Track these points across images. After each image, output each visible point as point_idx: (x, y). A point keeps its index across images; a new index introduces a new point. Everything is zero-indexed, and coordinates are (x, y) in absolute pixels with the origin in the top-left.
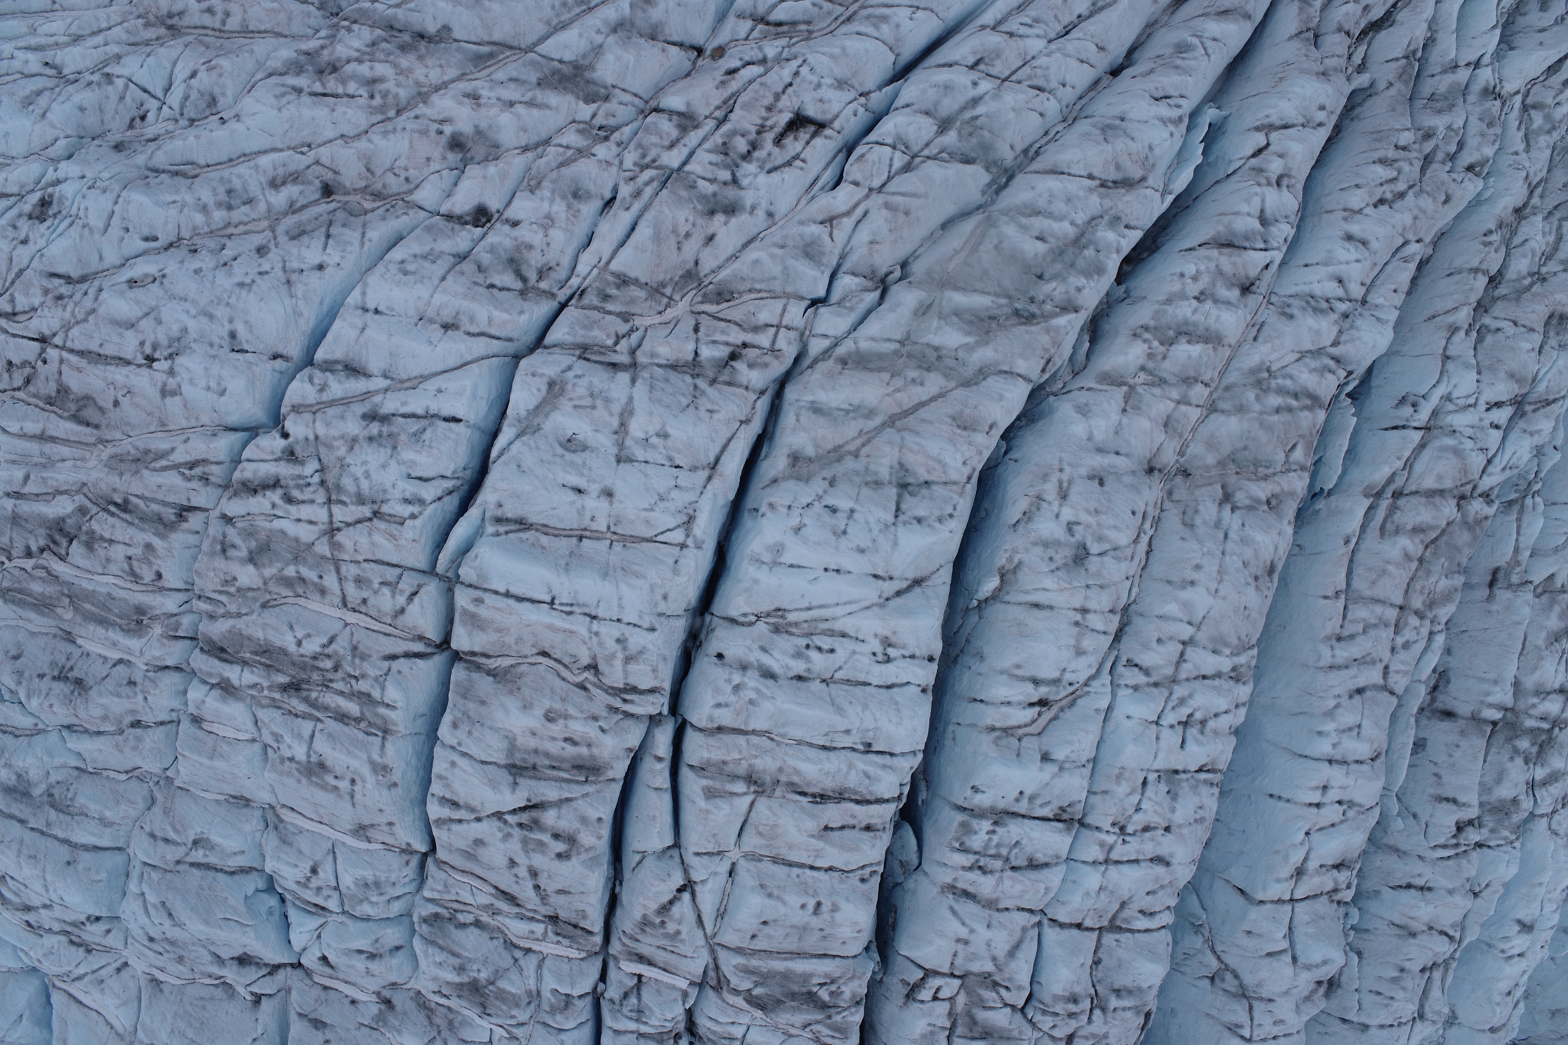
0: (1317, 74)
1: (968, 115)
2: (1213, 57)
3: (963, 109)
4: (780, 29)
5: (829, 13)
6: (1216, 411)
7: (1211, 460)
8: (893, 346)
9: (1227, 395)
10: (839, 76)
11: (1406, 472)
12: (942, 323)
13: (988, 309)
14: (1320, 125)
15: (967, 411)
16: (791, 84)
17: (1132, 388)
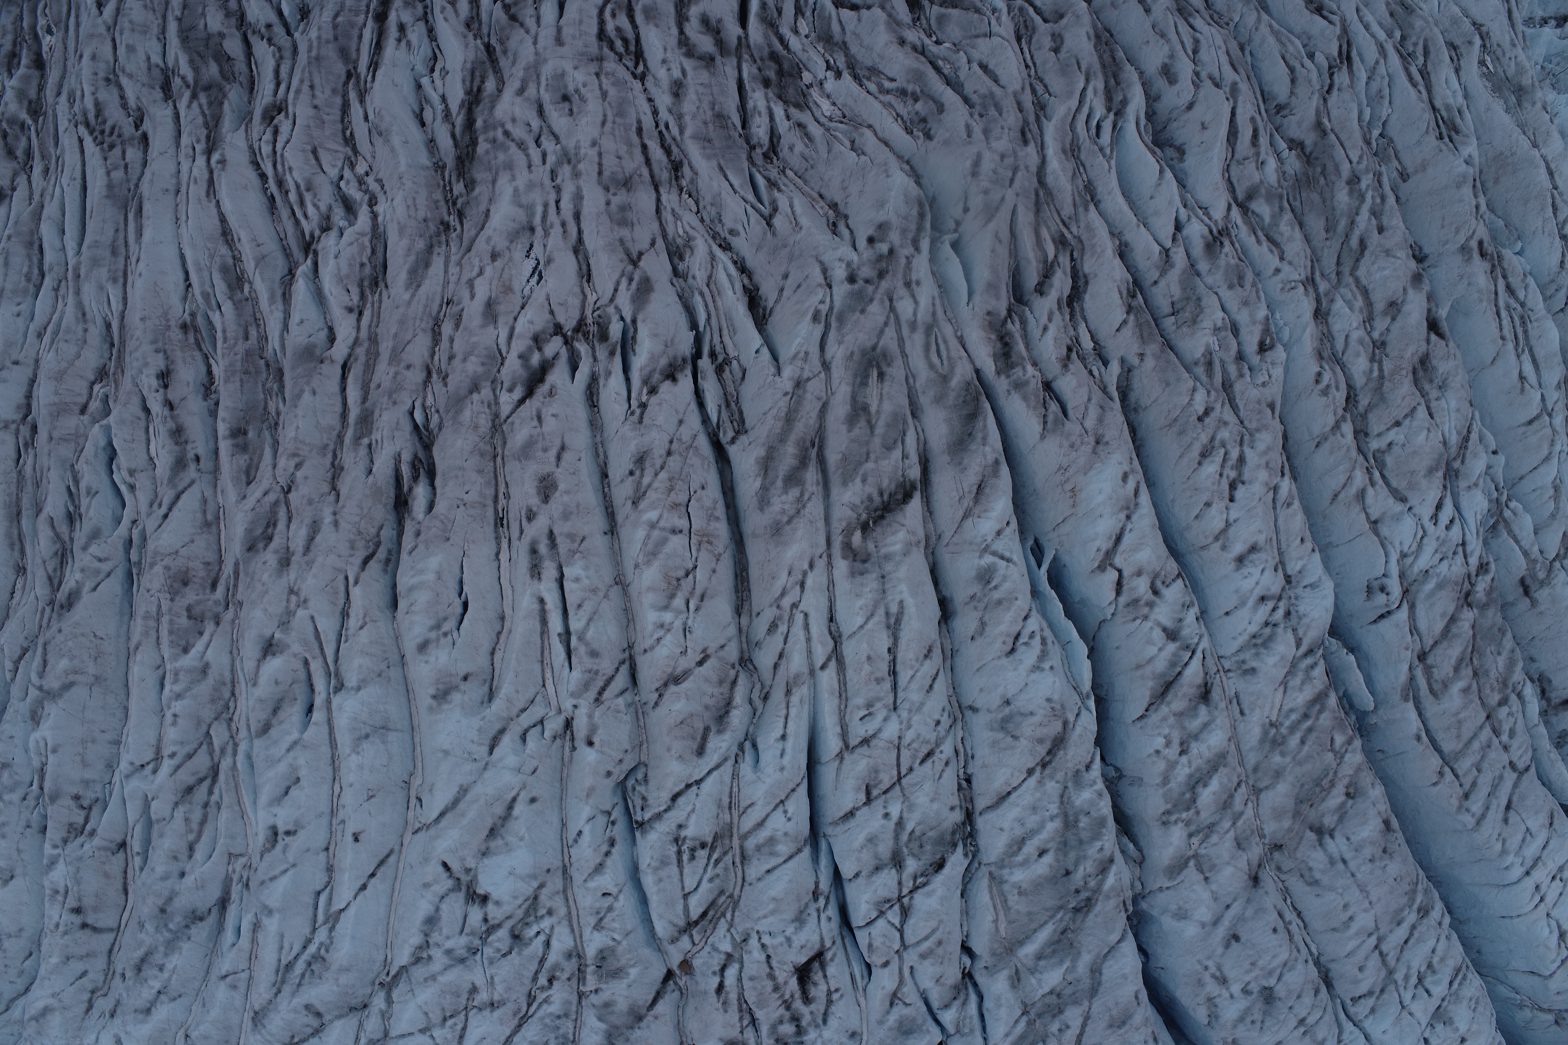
0: (1094, 452)
1: (905, 837)
2: (1015, 558)
3: (897, 837)
4: (709, 917)
5: (726, 869)
6: (1261, 791)
7: (1287, 823)
8: (1022, 1024)
9: (1259, 774)
10: (793, 916)
11: (1416, 637)
12: (1038, 975)
13: (1055, 931)
14: (1136, 492)
15: (1114, 1012)
16: (768, 957)
17: (1196, 856)
